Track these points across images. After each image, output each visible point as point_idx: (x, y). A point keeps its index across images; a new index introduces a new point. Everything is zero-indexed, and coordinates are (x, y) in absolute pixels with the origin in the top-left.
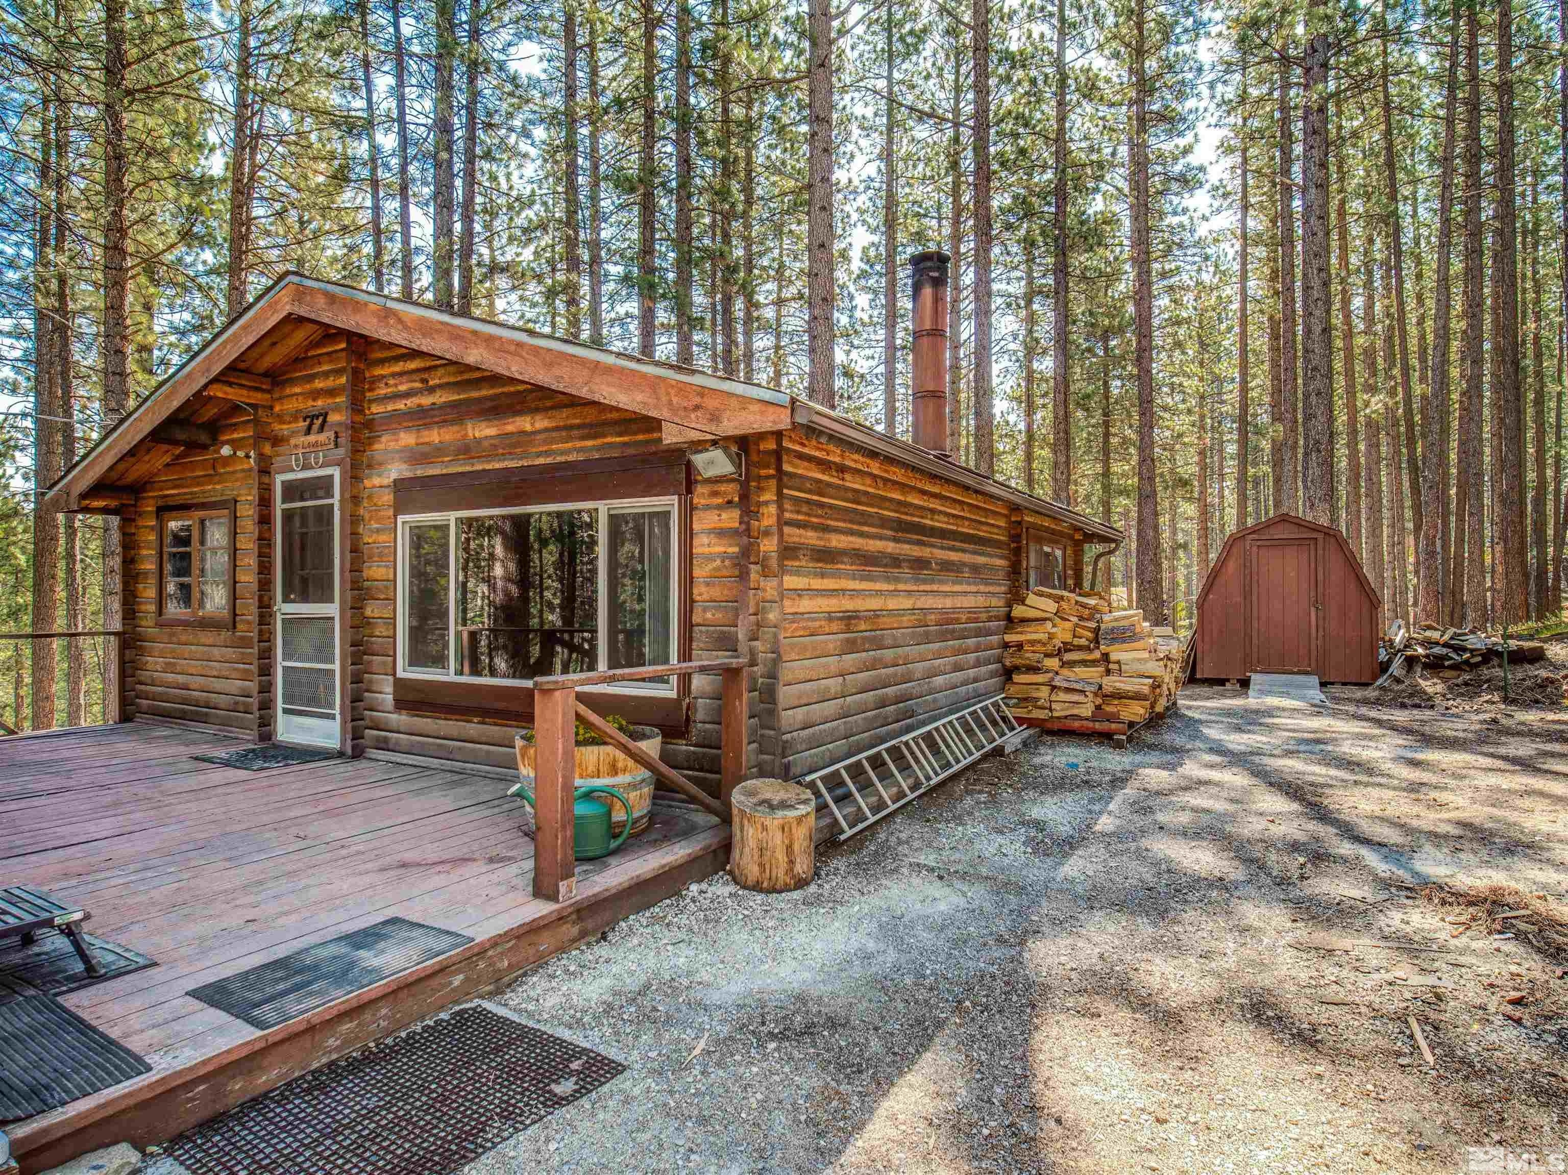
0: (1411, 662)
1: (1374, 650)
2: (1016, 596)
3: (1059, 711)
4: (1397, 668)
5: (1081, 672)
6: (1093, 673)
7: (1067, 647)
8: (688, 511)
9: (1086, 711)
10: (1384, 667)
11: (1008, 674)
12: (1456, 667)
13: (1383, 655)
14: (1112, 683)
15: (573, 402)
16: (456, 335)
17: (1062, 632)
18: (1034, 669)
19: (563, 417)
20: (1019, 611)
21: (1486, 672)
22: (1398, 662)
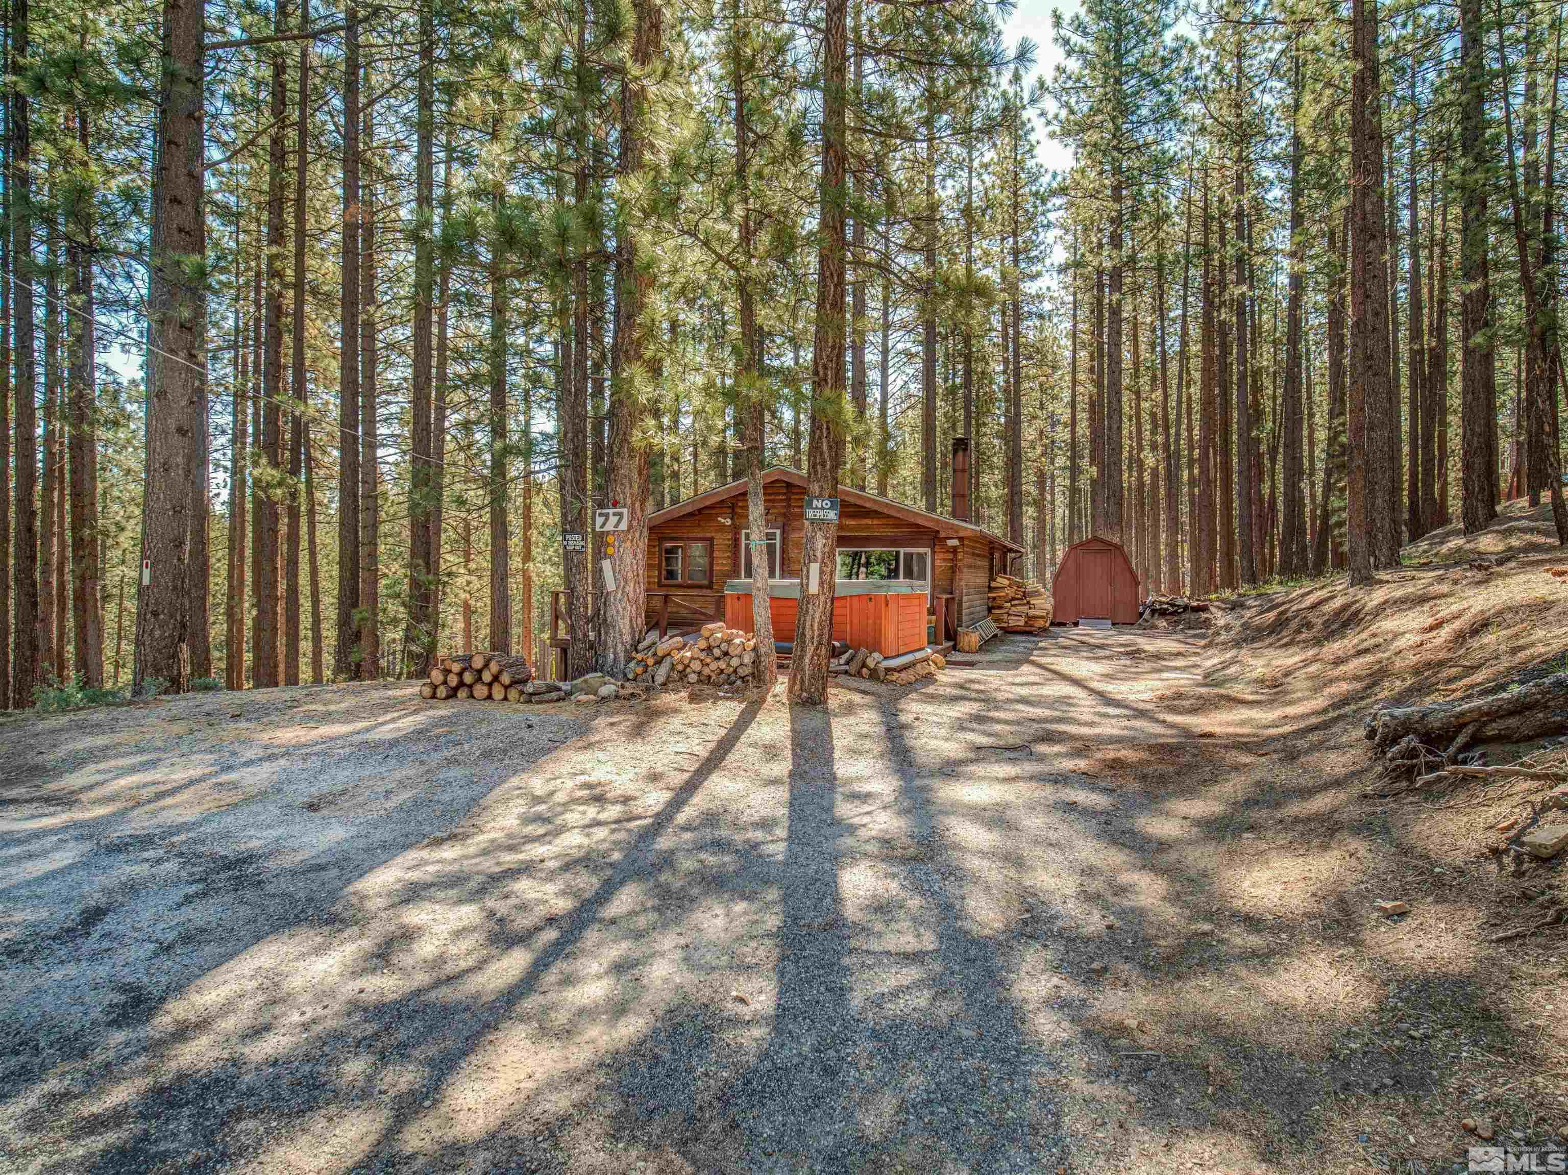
0: (1153, 612)
1: (1137, 605)
2: (992, 579)
3: (1012, 623)
4: (1147, 615)
5: (1020, 608)
6: (1024, 609)
7: (1013, 599)
8: (933, 553)
9: (1022, 623)
10: (1141, 614)
11: (990, 610)
12: (1171, 614)
13: (1141, 609)
14: (1031, 612)
15: (889, 517)
16: (859, 497)
17: (1010, 592)
18: (1000, 608)
19: (884, 521)
20: (993, 584)
21: (1184, 616)
22: (1148, 611)
